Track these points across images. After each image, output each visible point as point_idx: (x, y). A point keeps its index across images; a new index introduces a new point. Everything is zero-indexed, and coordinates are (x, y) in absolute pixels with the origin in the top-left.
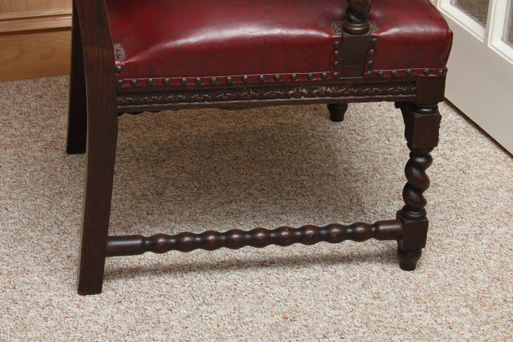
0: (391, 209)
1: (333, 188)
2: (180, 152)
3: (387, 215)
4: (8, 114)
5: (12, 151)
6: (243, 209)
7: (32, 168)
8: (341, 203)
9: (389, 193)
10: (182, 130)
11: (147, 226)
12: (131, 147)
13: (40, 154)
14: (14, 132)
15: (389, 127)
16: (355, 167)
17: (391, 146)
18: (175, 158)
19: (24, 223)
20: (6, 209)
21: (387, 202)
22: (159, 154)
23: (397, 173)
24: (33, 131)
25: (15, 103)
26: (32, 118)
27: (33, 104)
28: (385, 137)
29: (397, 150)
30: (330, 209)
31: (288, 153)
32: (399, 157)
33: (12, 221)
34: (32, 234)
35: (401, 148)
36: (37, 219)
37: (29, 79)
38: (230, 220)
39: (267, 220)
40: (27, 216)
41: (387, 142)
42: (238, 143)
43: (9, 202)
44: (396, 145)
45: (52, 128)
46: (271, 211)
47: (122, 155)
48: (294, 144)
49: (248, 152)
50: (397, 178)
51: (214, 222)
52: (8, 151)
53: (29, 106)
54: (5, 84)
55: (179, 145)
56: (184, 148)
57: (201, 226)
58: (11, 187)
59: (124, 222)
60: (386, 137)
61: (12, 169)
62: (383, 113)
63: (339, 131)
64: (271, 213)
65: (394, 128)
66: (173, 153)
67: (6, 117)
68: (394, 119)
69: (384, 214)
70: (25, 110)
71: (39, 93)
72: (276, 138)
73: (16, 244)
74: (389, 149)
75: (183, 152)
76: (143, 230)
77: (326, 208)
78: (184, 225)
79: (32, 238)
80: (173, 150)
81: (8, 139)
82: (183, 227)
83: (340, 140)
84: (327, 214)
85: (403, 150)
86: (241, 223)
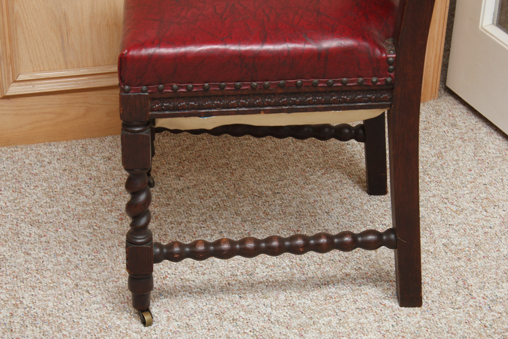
0: (501, 292)
1: (434, 267)
2: (266, 223)
3: (498, 300)
4: (77, 179)
5: (86, 223)
6: (342, 292)
7: (110, 243)
8: (446, 286)
9: (497, 274)
10: (264, 198)
11: (242, 312)
12: (212, 218)
13: (115, 225)
14: (85, 200)
15: (484, 195)
16: (455, 243)
17: (489, 218)
18: (261, 231)
19: (108, 308)
20: (88, 291)
21: (495, 284)
22: (243, 226)
23: (501, 250)
24: (105, 198)
25: (83, 166)
26: (102, 183)
27: (102, 167)
28: (481, 208)
29: (496, 223)
30: (435, 293)
31: (381, 226)
32: (500, 231)
33: (96, 306)
34: (119, 322)
35: (500, 220)
36: (122, 303)
37: (95, 137)
38: (330, 305)
39: (370, 305)
40: (111, 301)
41: (484, 213)
42: (325, 214)
43: (90, 283)
44: (495, 216)
45: (125, 195)
46: (373, 295)
47: (204, 228)
48: (385, 215)
49: (338, 224)
50: (502, 255)
51: (313, 308)
52: (81, 223)
53: (98, 170)
54: (69, 143)
55: (263, 216)
56: (269, 220)
57: (300, 313)
58: (90, 265)
59: (216, 307)
60: (483, 207)
61: (88, 245)
62: (475, 179)
63: (432, 200)
64: (373, 297)
65: (489, 196)
66: (259, 226)
67: (74, 183)
68: (488, 186)
69: (495, 298)
70: (94, 174)
71: (107, 154)
72: (365, 207)
73: (103, 333)
74: (488, 221)
75: (269, 224)
76: (238, 317)
77: (430, 292)
78: (281, 311)
79: (119, 327)
80: (258, 222)
81: (80, 208)
82: (280, 313)
83: (434, 211)
84: (432, 299)
85: (503, 223)
86: (342, 309)
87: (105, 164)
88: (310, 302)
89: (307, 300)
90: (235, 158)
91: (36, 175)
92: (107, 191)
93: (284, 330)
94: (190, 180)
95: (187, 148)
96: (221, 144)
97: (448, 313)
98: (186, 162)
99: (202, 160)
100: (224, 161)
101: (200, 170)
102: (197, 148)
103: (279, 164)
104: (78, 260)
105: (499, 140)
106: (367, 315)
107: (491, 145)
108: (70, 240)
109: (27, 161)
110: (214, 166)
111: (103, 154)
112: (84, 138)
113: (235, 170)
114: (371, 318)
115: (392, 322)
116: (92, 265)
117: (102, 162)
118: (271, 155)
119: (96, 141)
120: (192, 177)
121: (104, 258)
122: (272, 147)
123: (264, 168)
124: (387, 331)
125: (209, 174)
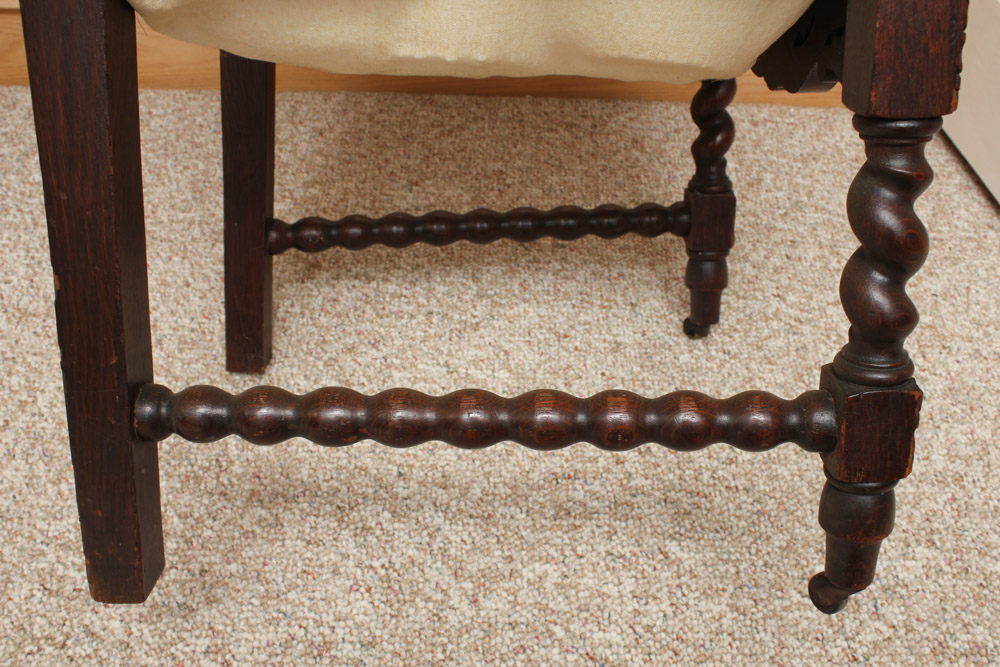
87: (310, 142)
88: (524, 515)
89: (518, 511)
90: (519, 163)
91: (198, 146)
92: (287, 194)
93: (447, 578)
94: (427, 193)
95: (451, 131)
96: (507, 132)
97: (787, 603)
98: (437, 159)
99: (464, 158)
100: (499, 166)
101: (450, 178)
102: (466, 134)
103: (587, 186)
104: (170, 327)
105: (979, 203)
106: (624, 574)
107: (962, 212)
108: (180, 282)
109: (199, 120)
110: (478, 173)
111: (316, 124)
112: (305, 90)
113: (509, 186)
114: (629, 585)
115: (665, 606)
116: (186, 342)
117: (307, 138)
118: (579, 167)
119: (320, 98)
120: (432, 189)
121: (213, 333)
122: (587, 153)
123: (558, 192)
124: (649, 629)
125: (462, 188)
